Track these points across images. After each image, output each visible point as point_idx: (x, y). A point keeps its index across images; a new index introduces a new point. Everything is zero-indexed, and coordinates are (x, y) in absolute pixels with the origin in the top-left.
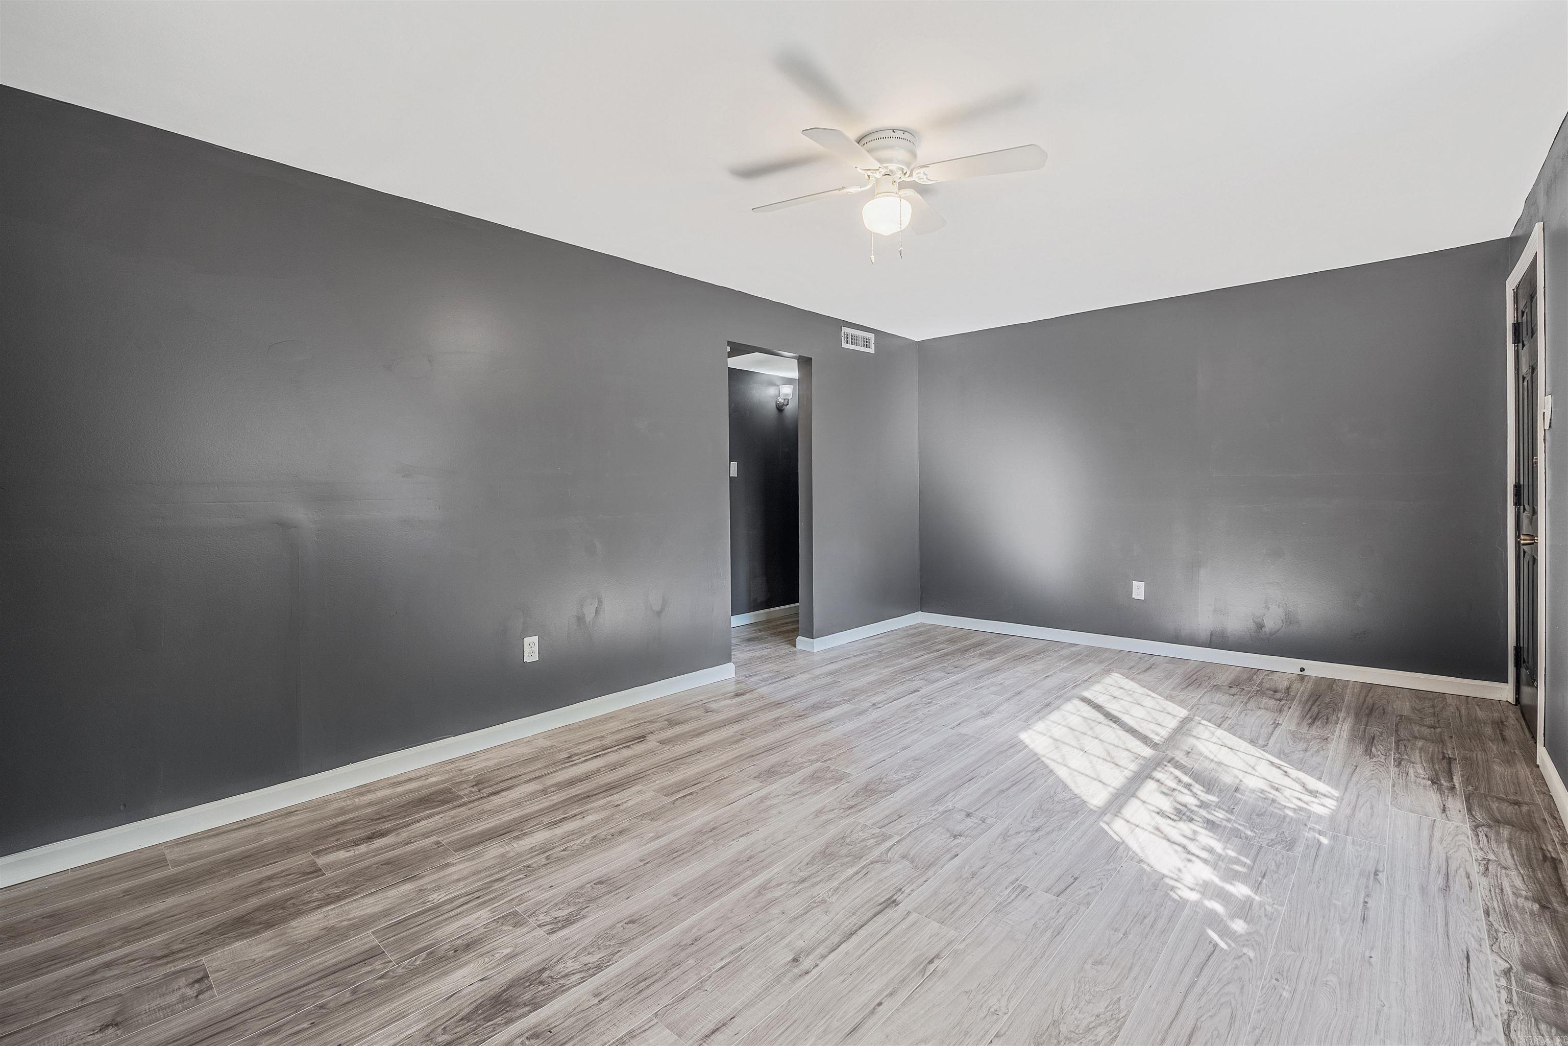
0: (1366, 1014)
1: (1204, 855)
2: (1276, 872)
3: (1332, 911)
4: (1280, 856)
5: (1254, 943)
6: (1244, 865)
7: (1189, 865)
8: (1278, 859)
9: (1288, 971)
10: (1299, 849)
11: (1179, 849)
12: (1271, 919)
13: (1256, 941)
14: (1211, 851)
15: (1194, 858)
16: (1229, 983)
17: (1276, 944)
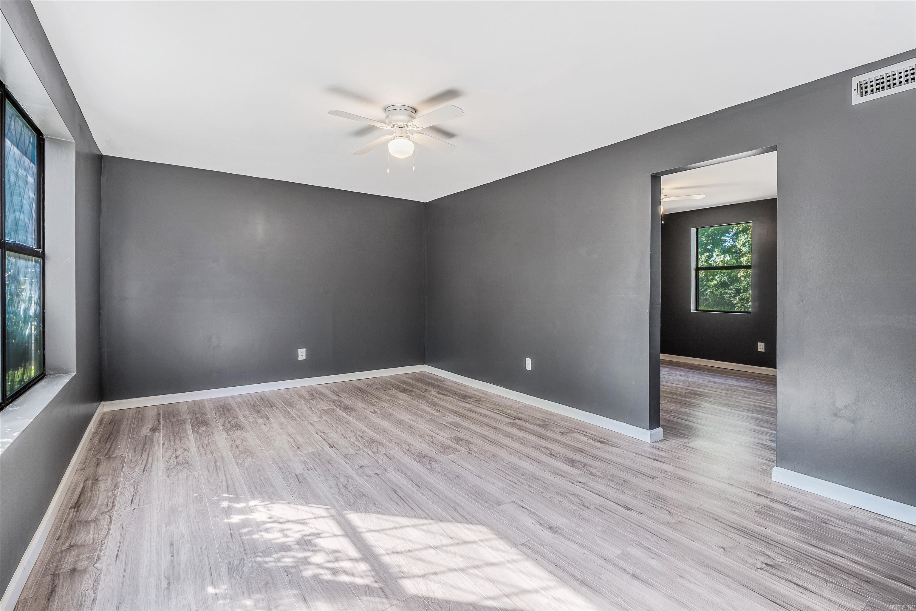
0: (165, 506)
1: (268, 526)
2: (227, 542)
3: (189, 539)
4: (232, 555)
5: (216, 503)
6: (246, 534)
7: (269, 516)
8: (231, 552)
9: (198, 503)
10: (224, 569)
11: (281, 520)
12: (215, 516)
13: (215, 504)
14: (267, 530)
15: (270, 520)
16: (216, 488)
17: (207, 508)
